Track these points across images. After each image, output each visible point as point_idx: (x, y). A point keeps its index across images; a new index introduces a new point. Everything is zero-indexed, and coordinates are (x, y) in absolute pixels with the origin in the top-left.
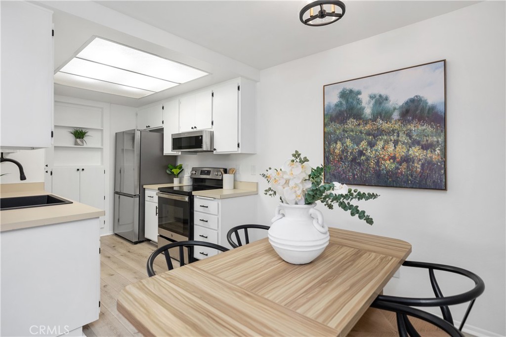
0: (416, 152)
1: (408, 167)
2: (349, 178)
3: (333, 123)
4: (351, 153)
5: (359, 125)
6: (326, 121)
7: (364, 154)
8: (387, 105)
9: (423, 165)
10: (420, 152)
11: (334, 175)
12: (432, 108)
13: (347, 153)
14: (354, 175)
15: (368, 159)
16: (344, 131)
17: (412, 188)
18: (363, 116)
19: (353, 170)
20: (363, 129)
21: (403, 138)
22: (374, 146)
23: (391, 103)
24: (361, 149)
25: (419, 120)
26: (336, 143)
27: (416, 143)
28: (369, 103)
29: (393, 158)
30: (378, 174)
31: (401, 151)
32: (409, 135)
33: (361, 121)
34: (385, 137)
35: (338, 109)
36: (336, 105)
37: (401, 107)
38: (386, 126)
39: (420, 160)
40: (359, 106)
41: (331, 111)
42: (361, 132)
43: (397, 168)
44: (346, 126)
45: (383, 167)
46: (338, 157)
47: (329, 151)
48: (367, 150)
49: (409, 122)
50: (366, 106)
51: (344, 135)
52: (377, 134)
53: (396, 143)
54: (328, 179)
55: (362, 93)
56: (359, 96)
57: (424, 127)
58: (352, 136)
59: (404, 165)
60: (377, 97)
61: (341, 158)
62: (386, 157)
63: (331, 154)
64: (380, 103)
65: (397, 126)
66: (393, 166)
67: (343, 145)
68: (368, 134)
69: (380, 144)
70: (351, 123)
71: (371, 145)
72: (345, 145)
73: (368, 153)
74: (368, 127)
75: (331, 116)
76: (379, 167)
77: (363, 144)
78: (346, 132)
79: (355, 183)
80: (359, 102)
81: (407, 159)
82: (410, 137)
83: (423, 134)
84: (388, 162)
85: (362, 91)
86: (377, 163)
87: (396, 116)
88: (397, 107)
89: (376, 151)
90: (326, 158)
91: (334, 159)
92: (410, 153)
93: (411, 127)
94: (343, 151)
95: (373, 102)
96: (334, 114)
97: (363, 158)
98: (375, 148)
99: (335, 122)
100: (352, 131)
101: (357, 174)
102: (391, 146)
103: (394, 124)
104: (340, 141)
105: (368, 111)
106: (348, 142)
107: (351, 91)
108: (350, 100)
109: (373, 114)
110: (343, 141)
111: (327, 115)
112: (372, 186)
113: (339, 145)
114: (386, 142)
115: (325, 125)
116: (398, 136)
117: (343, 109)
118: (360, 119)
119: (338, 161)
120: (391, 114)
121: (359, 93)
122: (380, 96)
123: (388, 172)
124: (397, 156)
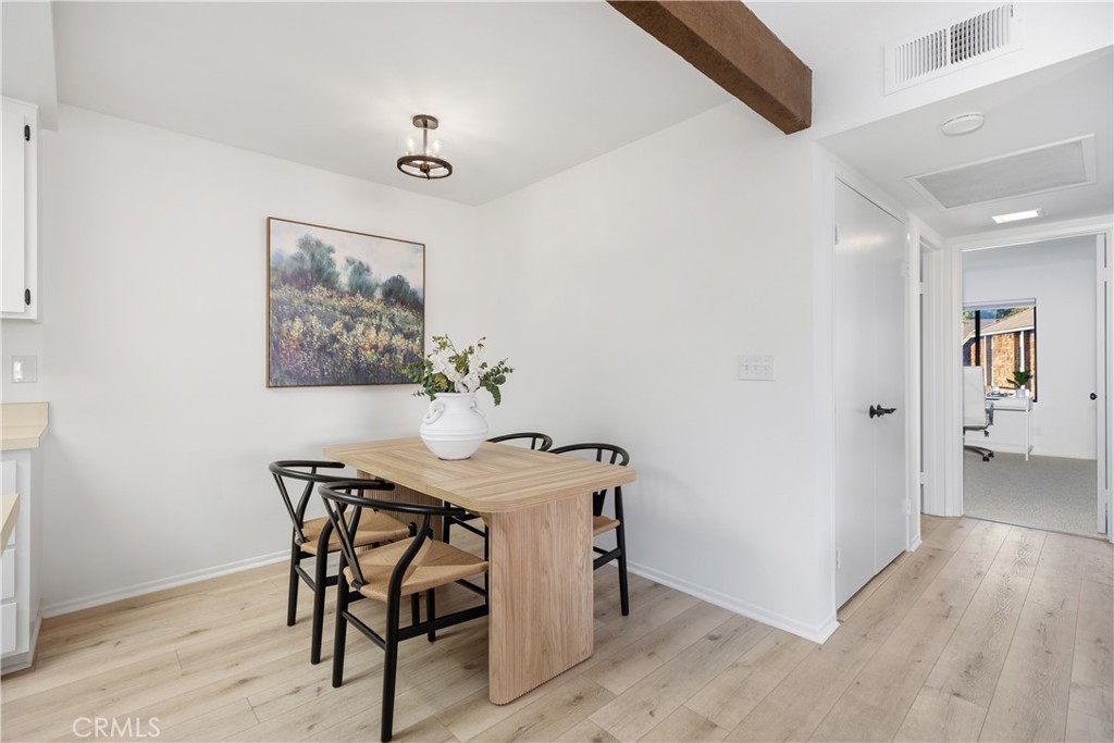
0: (398, 341)
1: (391, 358)
2: (314, 377)
3: (287, 286)
4: (319, 337)
5: (331, 297)
6: (272, 280)
7: (338, 341)
8: (368, 278)
9: (405, 356)
10: (402, 341)
11: (288, 372)
12: (414, 293)
13: (312, 337)
14: (322, 371)
15: (343, 348)
16: (306, 301)
17: (394, 383)
18: (337, 285)
19: (321, 364)
20: (337, 304)
21: (386, 323)
22: (351, 330)
23: (373, 276)
24: (334, 332)
25: (402, 304)
26: (293, 320)
27: (398, 330)
28: (346, 269)
29: (375, 347)
30: (356, 368)
31: (384, 339)
32: (392, 320)
33: (334, 292)
34: (366, 320)
35: (296, 264)
36: (294, 258)
37: (385, 285)
38: (367, 305)
39: (402, 351)
40: (331, 270)
41: (283, 265)
42: (335, 309)
43: (379, 360)
44: (310, 295)
45: (363, 359)
46: (297, 343)
47: (279, 333)
48: (342, 334)
49: (393, 305)
50: (342, 272)
51: (307, 308)
52: (356, 314)
53: (378, 328)
54: (276, 381)
55: (337, 252)
56: (332, 255)
57: (406, 313)
58: (321, 313)
59: (387, 356)
60: (357, 264)
61: (302, 345)
62: (367, 346)
63: (283, 337)
64: (360, 274)
65: (379, 308)
66: (375, 358)
67: (305, 324)
68: (345, 312)
69: (360, 328)
70: (319, 293)
71: (349, 328)
72: (308, 324)
73: (344, 339)
74: (344, 302)
75: (284, 273)
76: (358, 358)
77: (337, 327)
78: (311, 304)
79: (325, 382)
80: (331, 263)
81: (389, 350)
82: (393, 323)
83: (405, 320)
84: (369, 352)
85: (336, 247)
86: (356, 354)
87: (378, 294)
88: (380, 283)
89: (355, 336)
90: (272, 344)
91: (289, 346)
92: (393, 341)
93: (394, 311)
94: (304, 334)
95: (351, 269)
96: (289, 272)
97: (336, 346)
98: (354, 332)
99: (291, 285)
100: (321, 304)
101: (327, 370)
102: (373, 330)
103: (375, 303)
104: (300, 317)
105: (344, 280)
106: (314, 320)
107: (319, 244)
108: (318, 257)
109: (351, 285)
110: (305, 319)
111: (275, 269)
112: (349, 385)
113: (298, 323)
114: (367, 326)
115: (270, 287)
116: (381, 320)
117: (305, 267)
118: (333, 288)
119: (296, 349)
120: (373, 291)
121: (331, 250)
122: (360, 263)
123: (369, 365)
124: (379, 344)
